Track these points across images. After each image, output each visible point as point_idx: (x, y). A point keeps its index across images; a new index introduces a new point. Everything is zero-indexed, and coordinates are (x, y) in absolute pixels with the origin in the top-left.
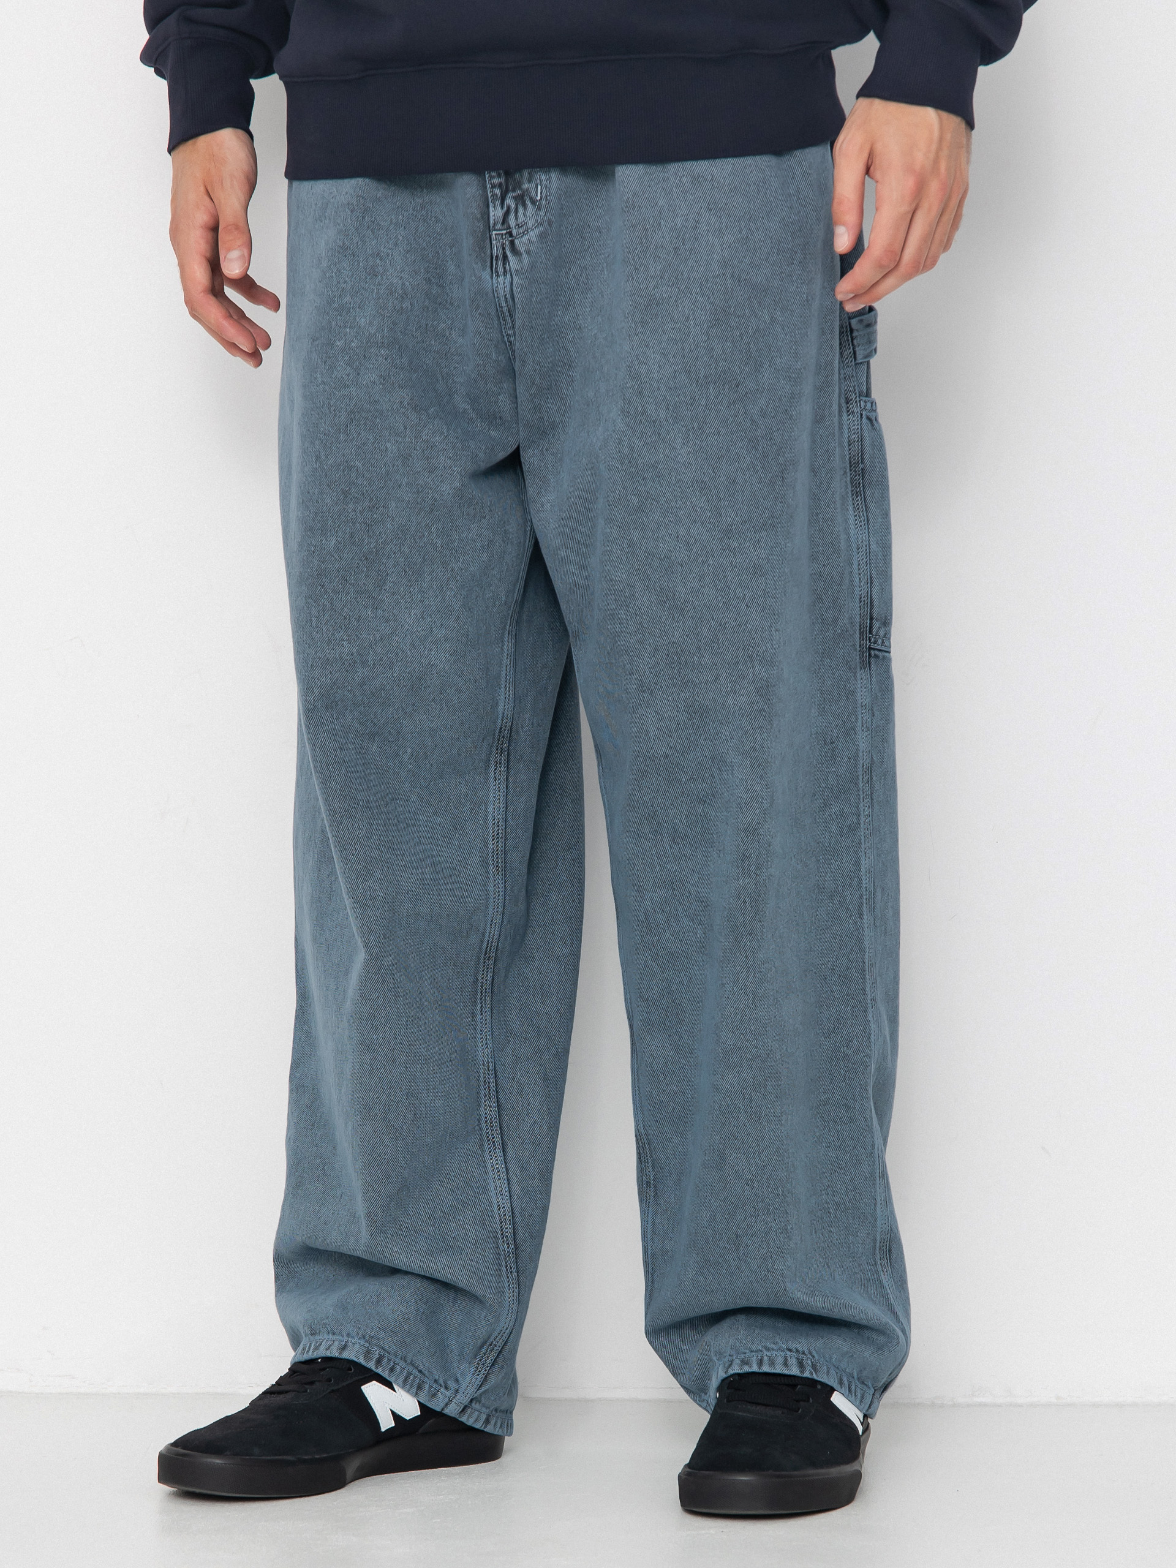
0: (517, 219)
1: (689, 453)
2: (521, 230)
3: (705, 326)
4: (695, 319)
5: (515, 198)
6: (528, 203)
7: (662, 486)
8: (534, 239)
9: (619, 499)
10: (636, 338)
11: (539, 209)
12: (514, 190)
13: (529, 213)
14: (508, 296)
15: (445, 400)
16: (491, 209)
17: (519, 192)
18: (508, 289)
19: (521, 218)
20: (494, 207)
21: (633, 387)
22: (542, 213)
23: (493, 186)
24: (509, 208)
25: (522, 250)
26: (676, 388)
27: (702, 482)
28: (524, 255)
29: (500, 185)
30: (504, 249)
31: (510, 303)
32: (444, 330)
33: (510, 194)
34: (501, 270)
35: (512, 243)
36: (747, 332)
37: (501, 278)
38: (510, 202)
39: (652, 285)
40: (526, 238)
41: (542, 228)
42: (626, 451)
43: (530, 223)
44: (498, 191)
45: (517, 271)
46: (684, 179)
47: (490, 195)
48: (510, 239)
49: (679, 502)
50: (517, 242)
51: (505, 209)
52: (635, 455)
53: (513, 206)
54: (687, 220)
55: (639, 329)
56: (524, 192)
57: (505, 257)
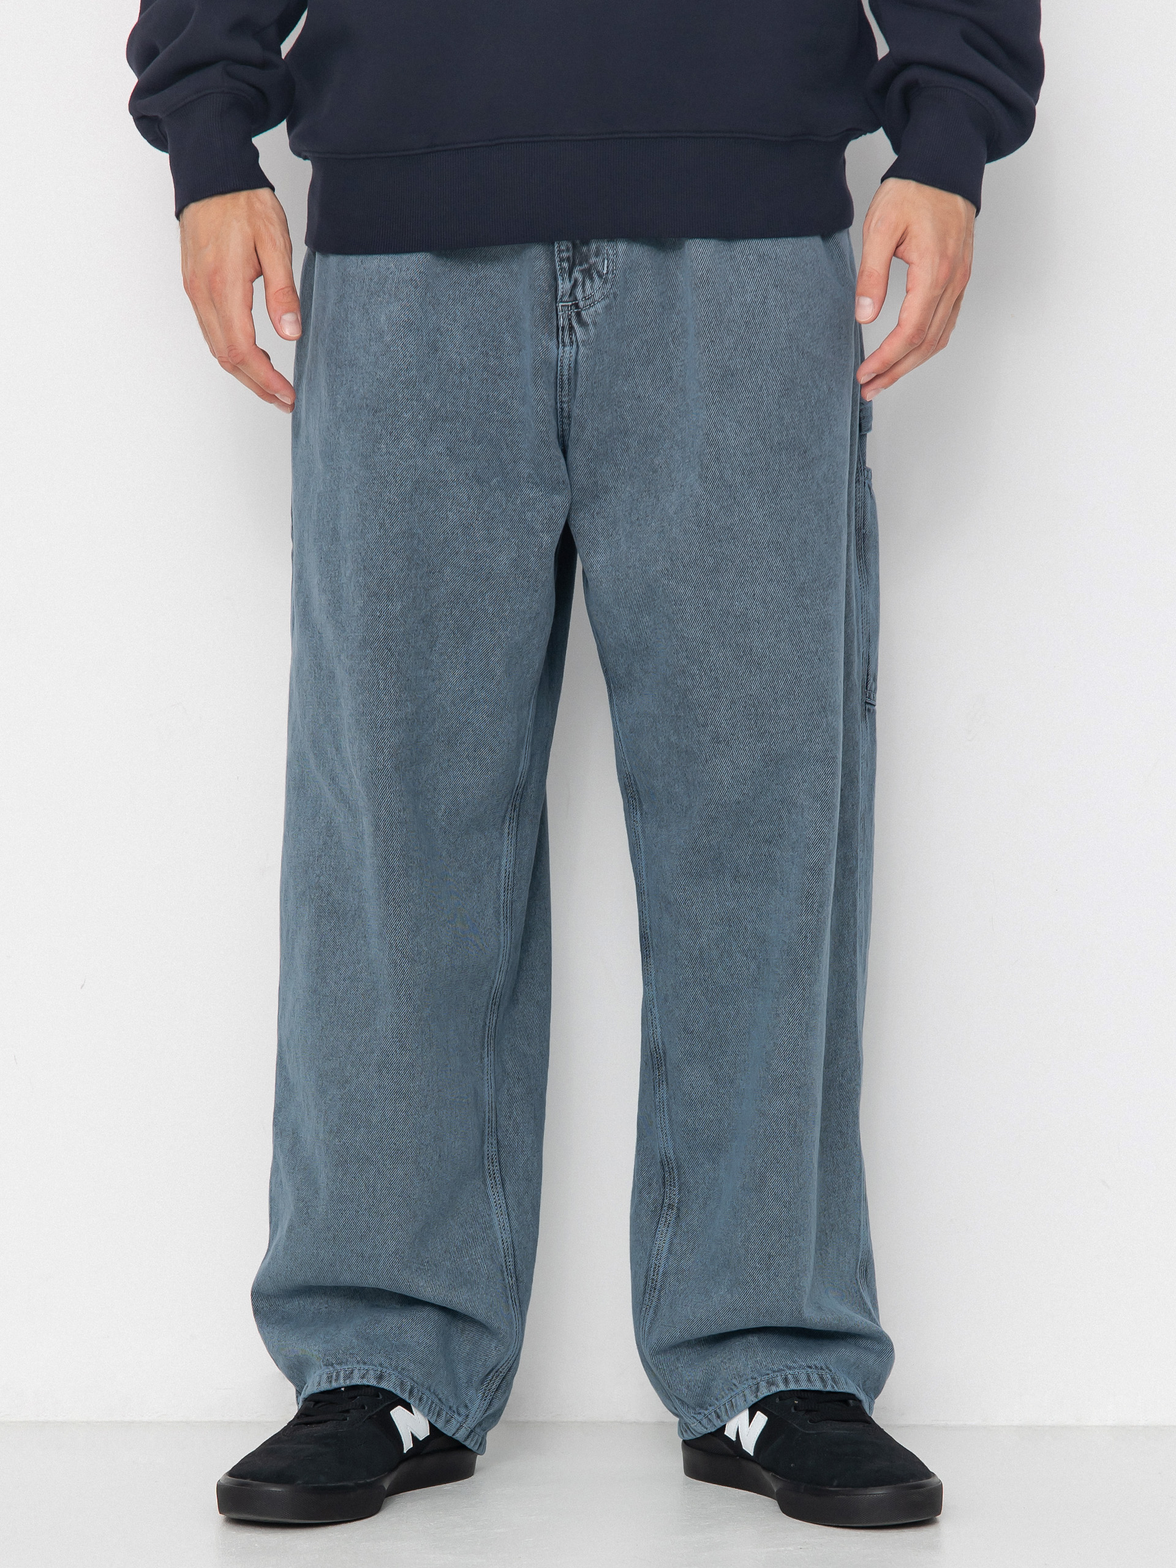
0: (584, 291)
1: (765, 515)
2: (588, 302)
3: (777, 395)
4: (767, 389)
5: (582, 271)
6: (595, 276)
7: (736, 546)
8: (600, 311)
9: (696, 560)
10: (713, 407)
11: (605, 282)
12: (581, 264)
13: (596, 286)
14: (572, 365)
15: (510, 467)
16: (560, 282)
17: (586, 266)
18: (573, 359)
19: (588, 291)
20: (563, 280)
21: (710, 453)
22: (609, 286)
23: (562, 260)
24: (576, 281)
25: (589, 321)
26: (751, 454)
27: (778, 542)
28: (591, 327)
29: (568, 259)
30: (570, 320)
31: (572, 372)
32: (505, 400)
33: (578, 268)
34: (567, 340)
35: (578, 314)
36: (810, 401)
37: (567, 349)
38: (577, 274)
39: (726, 357)
40: (592, 309)
41: (607, 301)
42: (704, 514)
43: (597, 296)
44: (565, 265)
45: (583, 341)
46: (751, 257)
47: (558, 268)
48: (575, 310)
49: (756, 562)
50: (583, 313)
51: (572, 282)
52: (712, 518)
53: (580, 280)
54: (756, 296)
55: (717, 399)
56: (591, 265)
57: (571, 328)
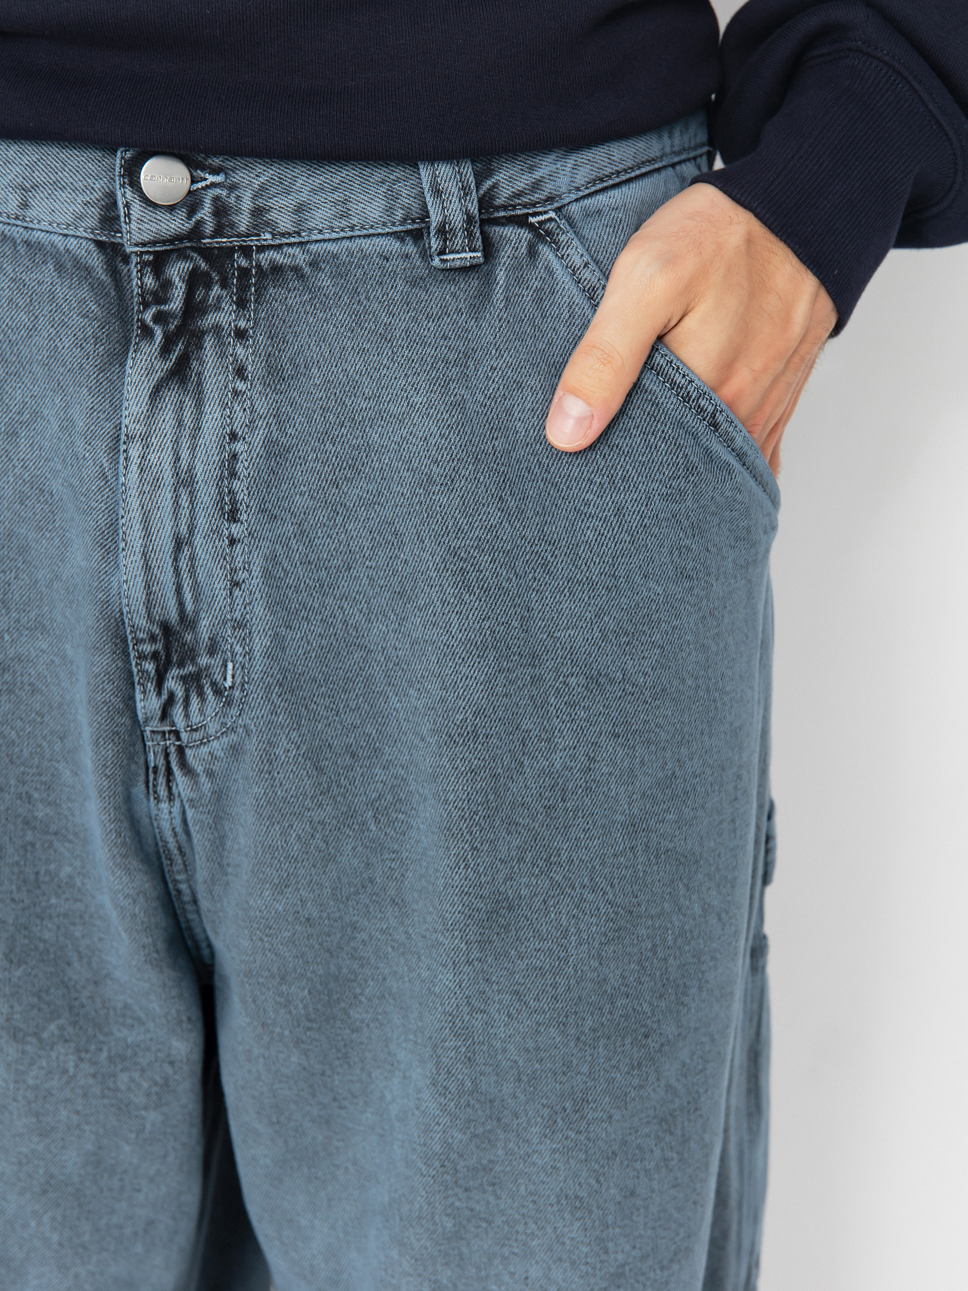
0: (187, 716)
2: (197, 736)
5: (184, 679)
6: (209, 692)
8: (220, 754)
11: (229, 703)
12: (181, 664)
13: (209, 711)
14: (179, 830)
16: (139, 696)
17: (190, 668)
18: (178, 821)
19: (195, 718)
20: (144, 692)
22: (234, 711)
23: (141, 657)
24: (171, 697)
25: (199, 769)
28: (203, 779)
29: (155, 656)
30: (167, 755)
31: (182, 837)
33: (174, 672)
34: (162, 791)
35: (181, 750)
37: (164, 806)
38: (172, 684)
40: (204, 750)
41: (233, 737)
43: (213, 728)
44: (150, 667)
45: (191, 801)
47: (135, 670)
48: (178, 743)
50: (188, 752)
51: (165, 696)
53: (180, 693)
56: (200, 670)
57: (169, 772)
